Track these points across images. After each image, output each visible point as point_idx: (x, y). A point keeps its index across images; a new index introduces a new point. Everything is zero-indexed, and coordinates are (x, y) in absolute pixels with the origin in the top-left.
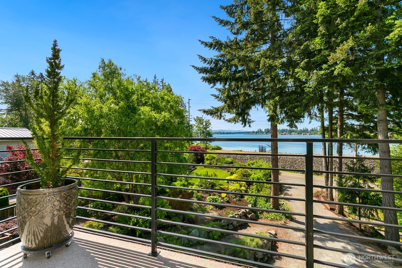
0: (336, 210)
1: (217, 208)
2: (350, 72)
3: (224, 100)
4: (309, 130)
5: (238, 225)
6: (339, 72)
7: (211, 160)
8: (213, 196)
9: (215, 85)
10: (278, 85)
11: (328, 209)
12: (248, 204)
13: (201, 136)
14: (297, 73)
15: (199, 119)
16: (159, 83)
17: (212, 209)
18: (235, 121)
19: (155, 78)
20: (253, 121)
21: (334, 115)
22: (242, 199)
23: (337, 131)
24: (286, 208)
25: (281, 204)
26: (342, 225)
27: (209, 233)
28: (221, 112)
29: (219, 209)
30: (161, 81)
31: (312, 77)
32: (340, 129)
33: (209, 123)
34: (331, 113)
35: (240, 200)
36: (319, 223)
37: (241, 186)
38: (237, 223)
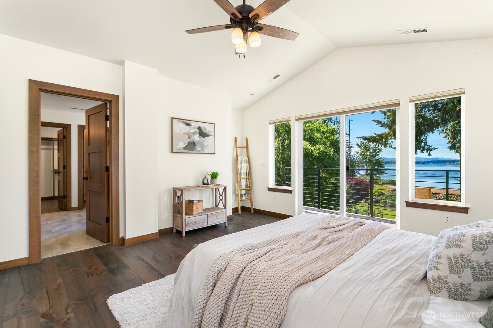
7: (378, 196)
13: (367, 166)
15: (364, 145)
28: (386, 139)
33: (378, 150)
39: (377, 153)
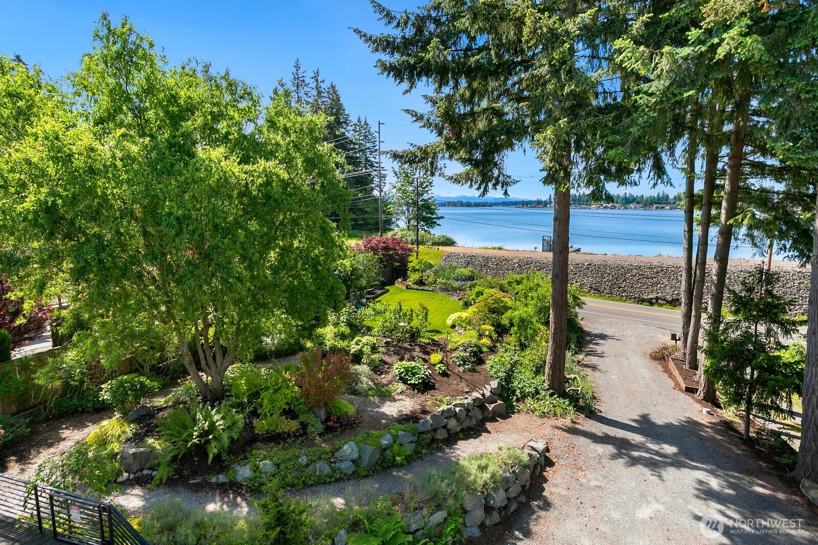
0: (699, 392)
1: (414, 390)
2: (760, 50)
3: (436, 126)
4: (671, 197)
5: (459, 429)
6: (730, 50)
7: (422, 271)
8: (409, 360)
9: (412, 85)
10: (566, 87)
11: (680, 389)
12: (490, 380)
13: (409, 212)
14: (620, 51)
16: (307, 80)
17: (402, 393)
18: (472, 181)
19: (297, 67)
20: (515, 182)
21: (720, 165)
22: (478, 368)
23: (721, 205)
24: (580, 389)
25: (571, 379)
26: (708, 427)
27: (385, 450)
28: (433, 158)
29: (418, 392)
30: (313, 75)
31: (657, 63)
32: (728, 201)
34: (713, 159)
35: (473, 370)
36: (654, 424)
37: (481, 336)
38: (458, 426)
39: (424, 188)
